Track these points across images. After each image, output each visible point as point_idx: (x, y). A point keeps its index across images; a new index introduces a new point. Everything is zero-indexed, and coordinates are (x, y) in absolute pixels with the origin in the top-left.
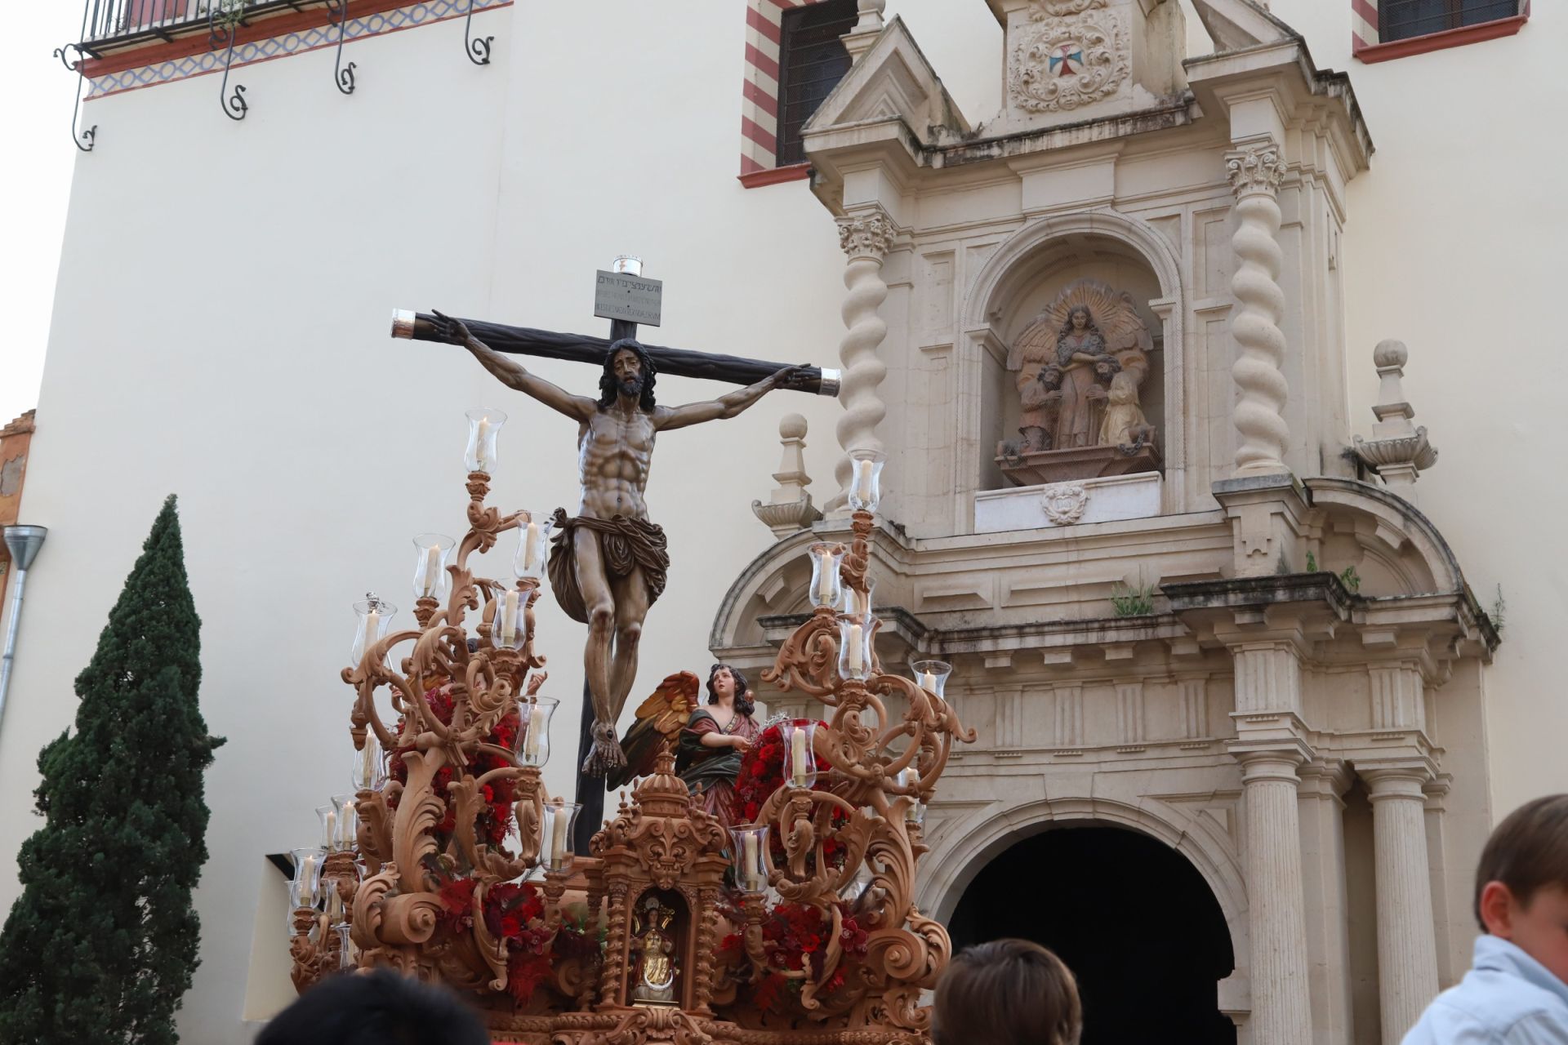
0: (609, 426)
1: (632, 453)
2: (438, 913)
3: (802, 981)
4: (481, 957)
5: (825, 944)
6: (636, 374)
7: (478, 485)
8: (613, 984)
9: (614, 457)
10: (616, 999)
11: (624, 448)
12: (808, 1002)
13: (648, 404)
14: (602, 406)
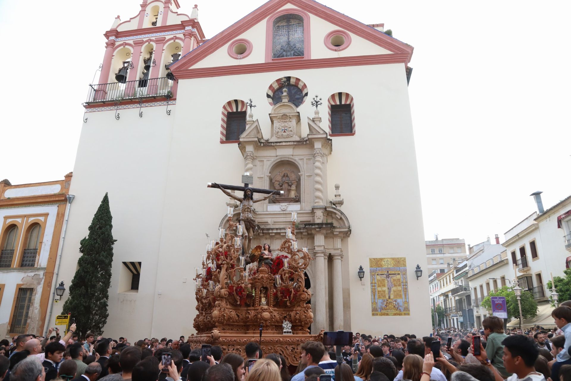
0: (246, 203)
1: (250, 207)
2: (229, 292)
3: (287, 301)
4: (235, 299)
5: (290, 295)
6: (250, 193)
7: (230, 219)
8: (257, 303)
9: (246, 208)
10: (258, 305)
11: (248, 207)
12: (288, 304)
13: (252, 199)
14: (244, 199)
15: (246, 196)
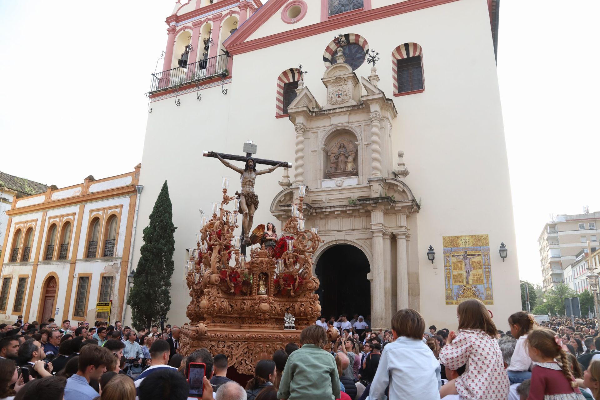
0: (247, 175)
1: (252, 180)
2: (220, 278)
3: (291, 290)
4: (229, 286)
5: (295, 282)
6: (252, 164)
7: (225, 191)
8: (254, 291)
9: (248, 181)
10: (255, 294)
11: (250, 179)
12: (292, 294)
13: (254, 170)
14: (245, 171)
15: (247, 166)
